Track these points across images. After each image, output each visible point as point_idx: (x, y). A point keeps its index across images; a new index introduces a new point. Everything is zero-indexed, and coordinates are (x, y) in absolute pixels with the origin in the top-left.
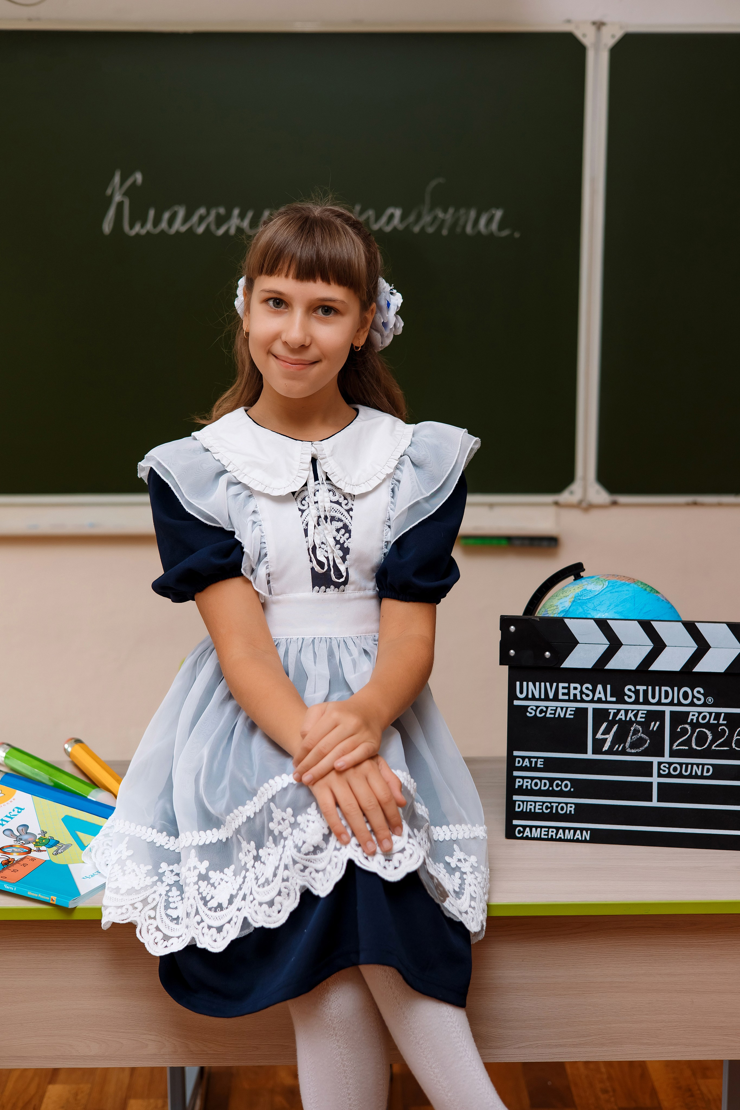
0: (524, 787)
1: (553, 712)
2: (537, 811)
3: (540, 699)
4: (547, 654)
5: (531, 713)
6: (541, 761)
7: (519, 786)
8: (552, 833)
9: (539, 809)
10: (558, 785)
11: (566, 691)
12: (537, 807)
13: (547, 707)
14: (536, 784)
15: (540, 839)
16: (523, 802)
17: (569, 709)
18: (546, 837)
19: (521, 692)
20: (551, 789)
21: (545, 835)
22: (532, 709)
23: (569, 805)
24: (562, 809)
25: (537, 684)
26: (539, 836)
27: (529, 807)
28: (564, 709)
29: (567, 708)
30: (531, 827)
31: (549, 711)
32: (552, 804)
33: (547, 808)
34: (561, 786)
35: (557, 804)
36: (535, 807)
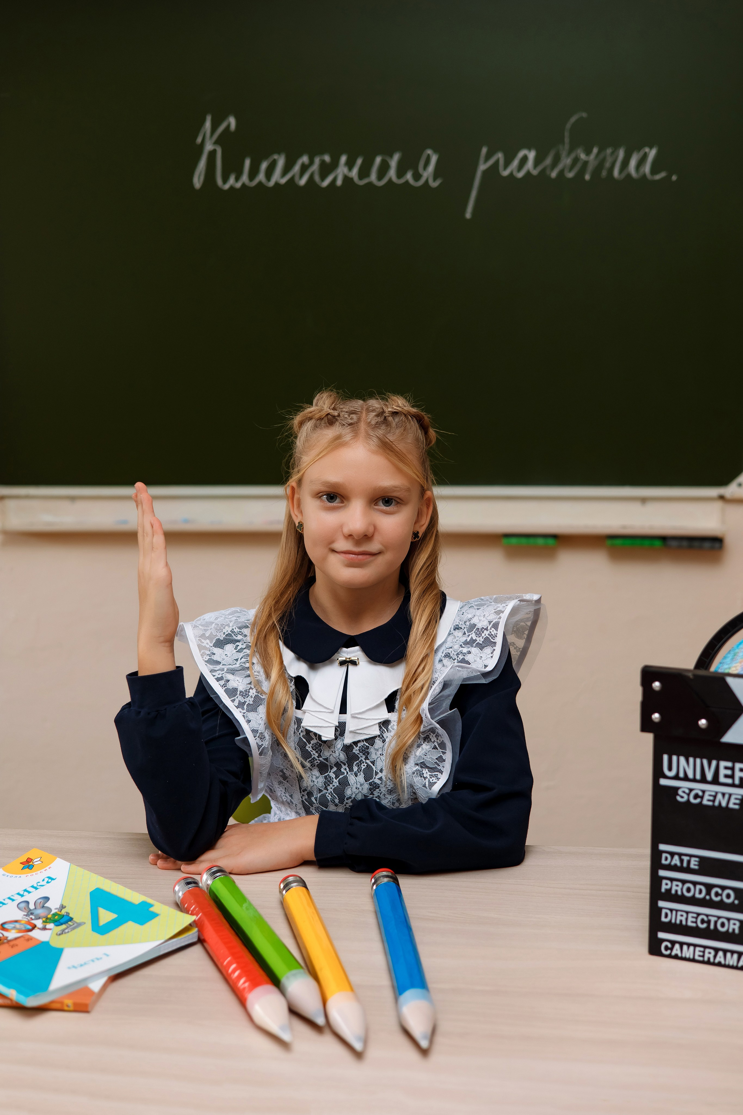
0: (673, 892)
1: (712, 798)
2: (690, 924)
3: (694, 780)
4: (703, 722)
5: (682, 797)
6: (696, 861)
7: (666, 890)
8: (709, 954)
9: (692, 922)
10: (717, 894)
11: (729, 772)
12: (690, 919)
13: (704, 792)
14: (689, 890)
15: (693, 960)
16: (671, 910)
17: (733, 797)
18: (701, 959)
19: (670, 769)
20: (708, 897)
21: (700, 956)
22: (684, 792)
23: (732, 922)
24: (723, 925)
25: (691, 760)
26: (692, 957)
27: (679, 918)
28: (727, 796)
29: (730, 795)
30: (682, 944)
31: (706, 797)
32: (710, 918)
33: (703, 921)
34: (721, 895)
35: (716, 919)
36: (687, 919)
